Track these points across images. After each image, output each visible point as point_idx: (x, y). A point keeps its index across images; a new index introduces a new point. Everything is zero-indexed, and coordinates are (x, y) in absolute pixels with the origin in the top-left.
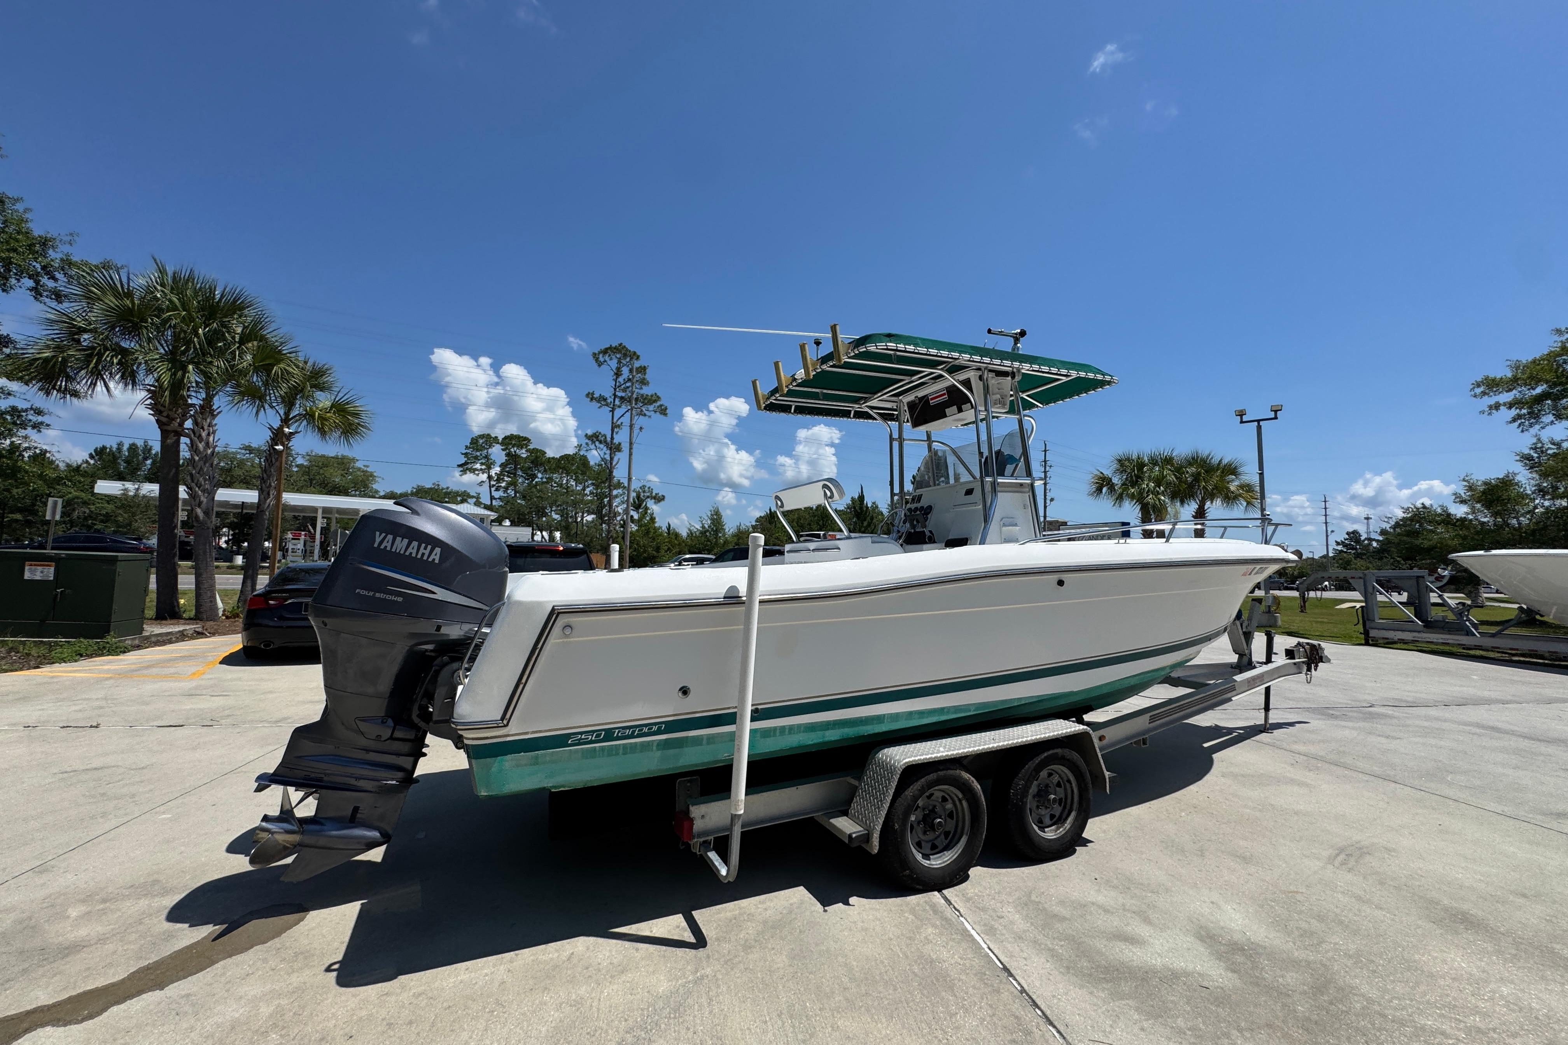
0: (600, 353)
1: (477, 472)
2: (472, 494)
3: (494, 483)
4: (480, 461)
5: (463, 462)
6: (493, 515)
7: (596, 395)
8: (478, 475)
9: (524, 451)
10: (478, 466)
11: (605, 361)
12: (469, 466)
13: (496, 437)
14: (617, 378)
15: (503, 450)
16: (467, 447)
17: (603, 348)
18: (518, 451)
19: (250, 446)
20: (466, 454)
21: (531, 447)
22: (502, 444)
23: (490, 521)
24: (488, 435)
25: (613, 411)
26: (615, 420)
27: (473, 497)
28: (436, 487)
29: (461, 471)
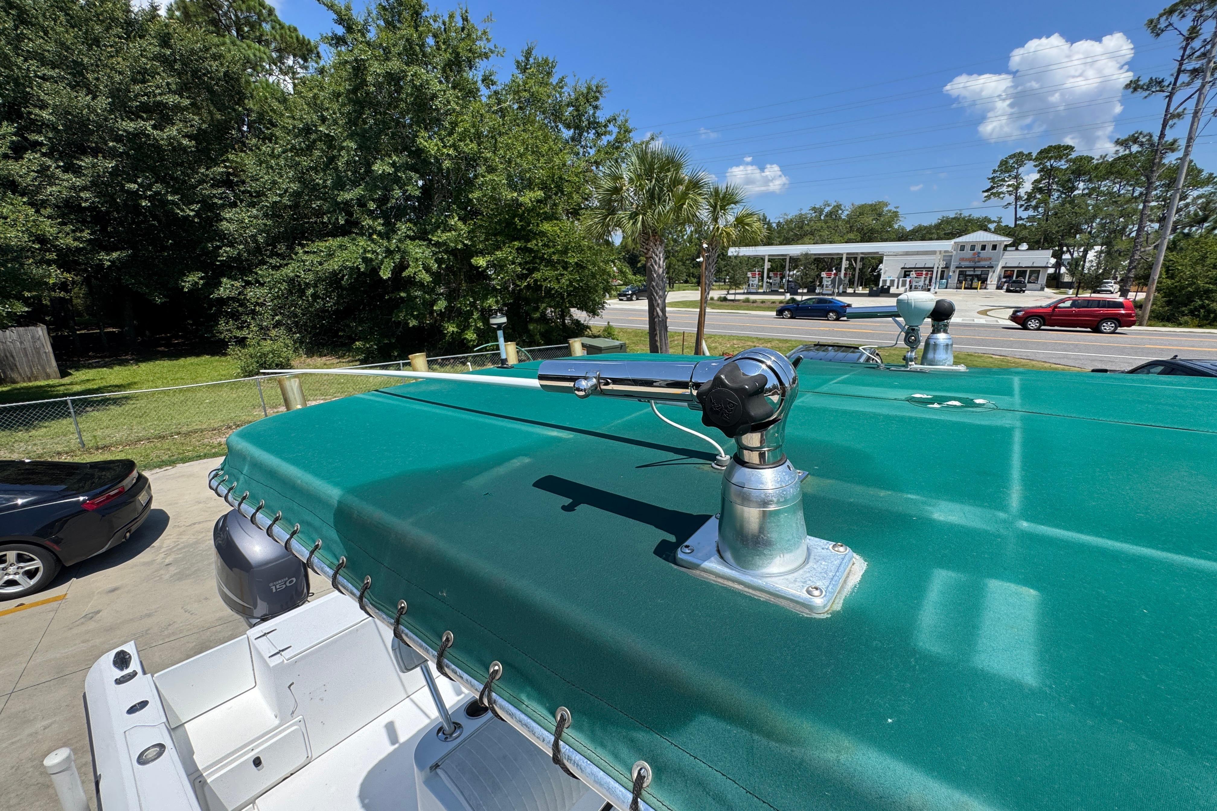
0: (1161, 16)
1: (1002, 196)
2: (992, 219)
3: (1023, 203)
4: (1007, 183)
5: (989, 187)
6: (1008, 240)
7: (1144, 81)
8: (1002, 198)
9: (1063, 162)
10: (1004, 189)
11: (1170, 24)
12: (994, 191)
13: (1030, 153)
14: (1187, 45)
15: (1035, 166)
16: (994, 171)
17: (1168, 6)
18: (1055, 163)
19: (815, 208)
20: (993, 178)
21: (1073, 155)
22: (1036, 159)
23: (1003, 246)
24: (1021, 153)
25: (1170, 97)
26: (1171, 110)
27: (994, 222)
28: (959, 216)
29: (986, 197)
